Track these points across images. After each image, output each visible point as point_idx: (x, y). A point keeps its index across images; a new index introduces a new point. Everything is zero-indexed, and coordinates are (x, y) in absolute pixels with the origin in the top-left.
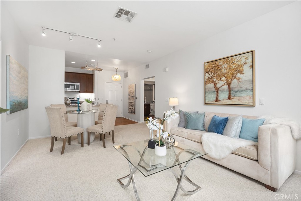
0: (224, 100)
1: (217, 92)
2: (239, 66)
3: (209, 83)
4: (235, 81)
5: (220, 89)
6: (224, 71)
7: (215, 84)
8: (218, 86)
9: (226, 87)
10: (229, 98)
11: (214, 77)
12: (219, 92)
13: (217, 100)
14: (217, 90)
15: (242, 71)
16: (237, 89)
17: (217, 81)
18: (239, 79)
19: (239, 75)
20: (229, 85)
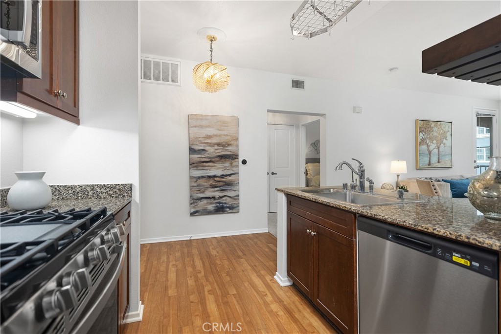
0: (435, 163)
1: (430, 154)
2: (445, 132)
3: (423, 145)
4: (442, 145)
5: (432, 152)
6: (435, 134)
7: (428, 147)
8: (431, 148)
9: (436, 150)
10: (439, 162)
11: (427, 138)
12: (432, 155)
13: (429, 164)
14: (430, 153)
15: (446, 138)
16: (443, 153)
17: (430, 143)
18: (444, 144)
19: (445, 141)
20: (438, 148)
